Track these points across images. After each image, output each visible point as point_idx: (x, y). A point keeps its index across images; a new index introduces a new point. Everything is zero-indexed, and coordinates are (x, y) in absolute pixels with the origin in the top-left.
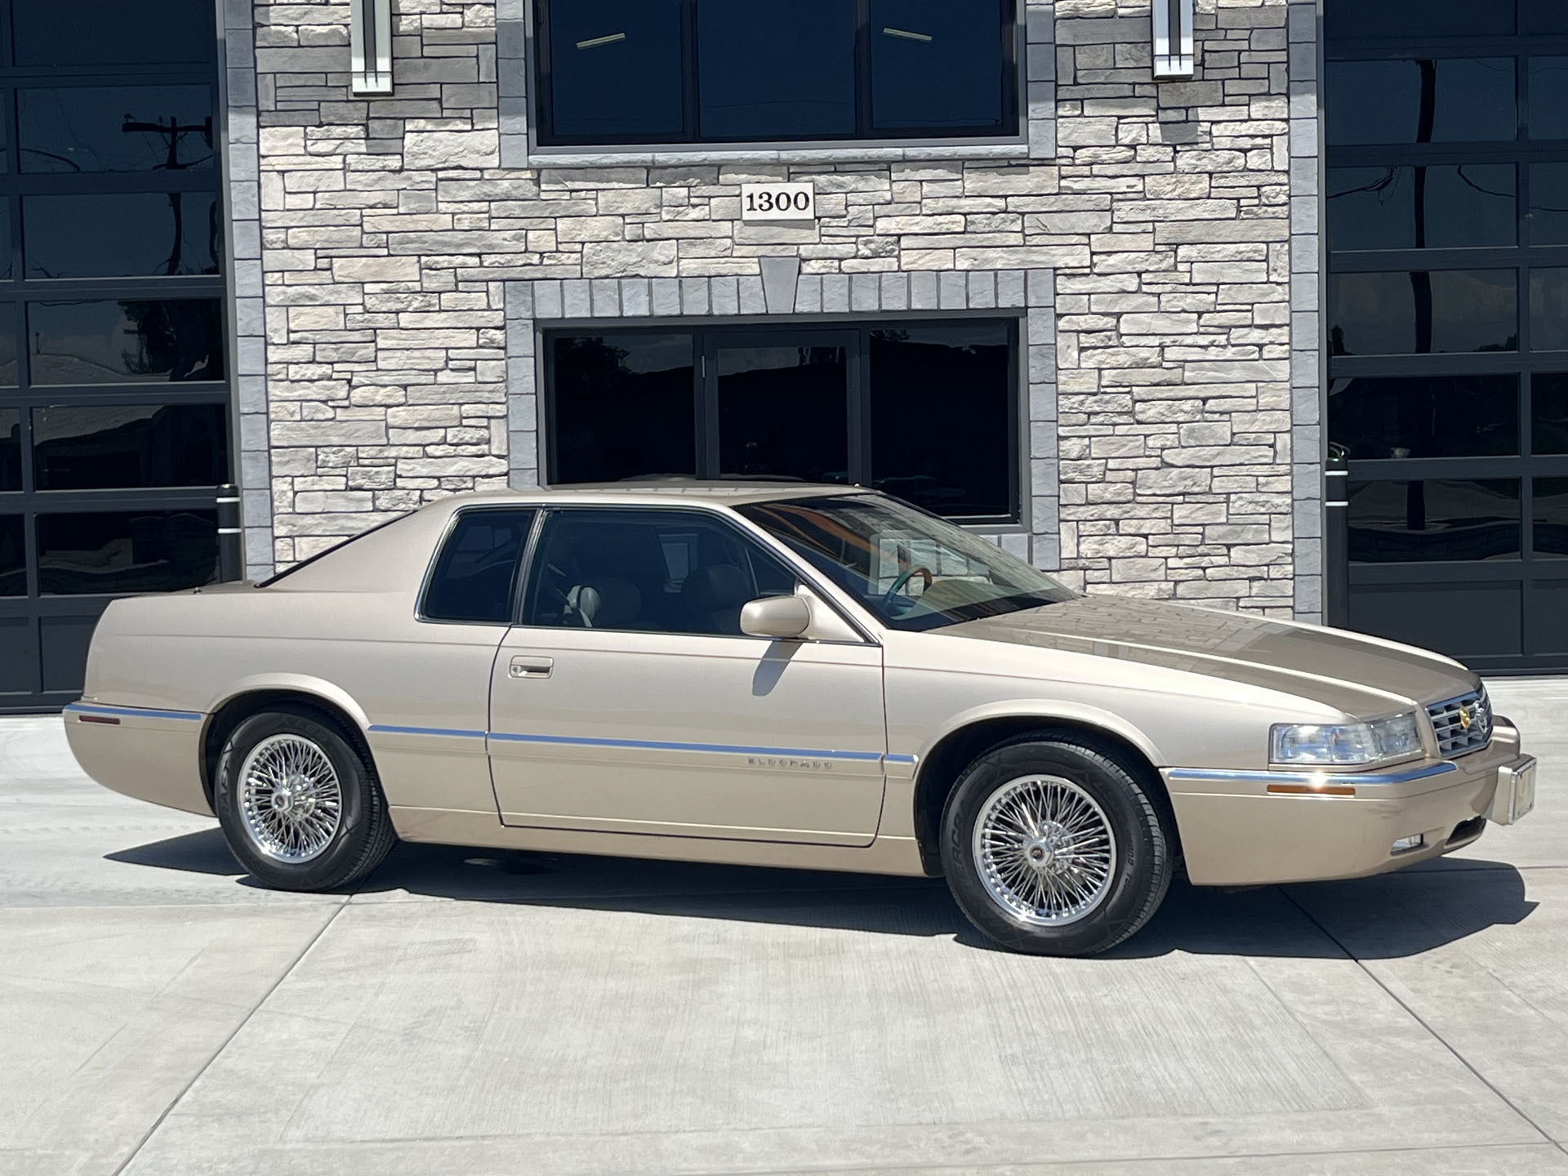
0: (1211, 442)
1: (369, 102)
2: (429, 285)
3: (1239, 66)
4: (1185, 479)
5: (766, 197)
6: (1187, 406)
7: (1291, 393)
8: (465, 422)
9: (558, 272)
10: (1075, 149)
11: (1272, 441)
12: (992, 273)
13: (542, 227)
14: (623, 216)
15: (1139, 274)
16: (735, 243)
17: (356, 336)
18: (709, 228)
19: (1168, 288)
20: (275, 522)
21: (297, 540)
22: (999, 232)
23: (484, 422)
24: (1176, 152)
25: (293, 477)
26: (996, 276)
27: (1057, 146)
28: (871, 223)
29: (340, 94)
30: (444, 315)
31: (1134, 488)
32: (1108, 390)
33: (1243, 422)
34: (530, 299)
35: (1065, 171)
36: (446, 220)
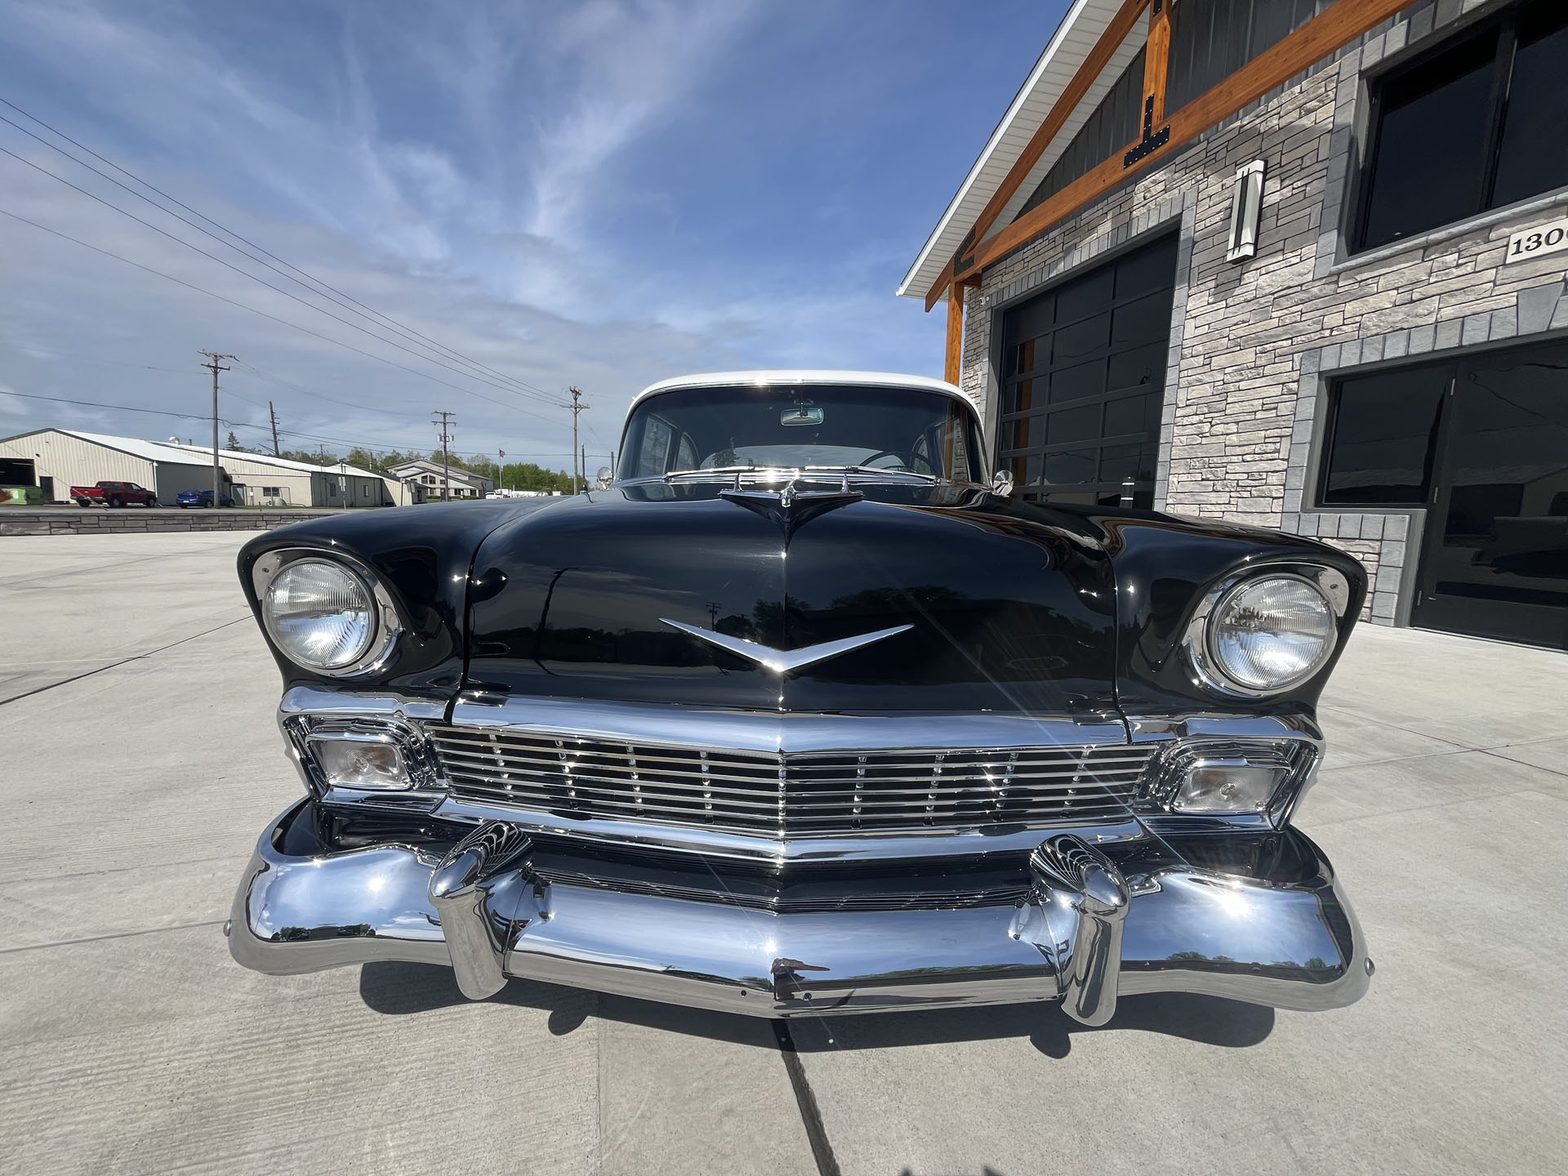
2: (1258, 363)
5: (1536, 238)
8: (1267, 440)
9: (1340, 339)
13: (1335, 311)
14: (1397, 289)
16: (1495, 285)
17: (1217, 398)
18: (1471, 279)
20: (1167, 497)
23: (1278, 439)
25: (1179, 474)
29: (1229, 266)
30: (1264, 378)
34: (1319, 359)
36: (1275, 322)
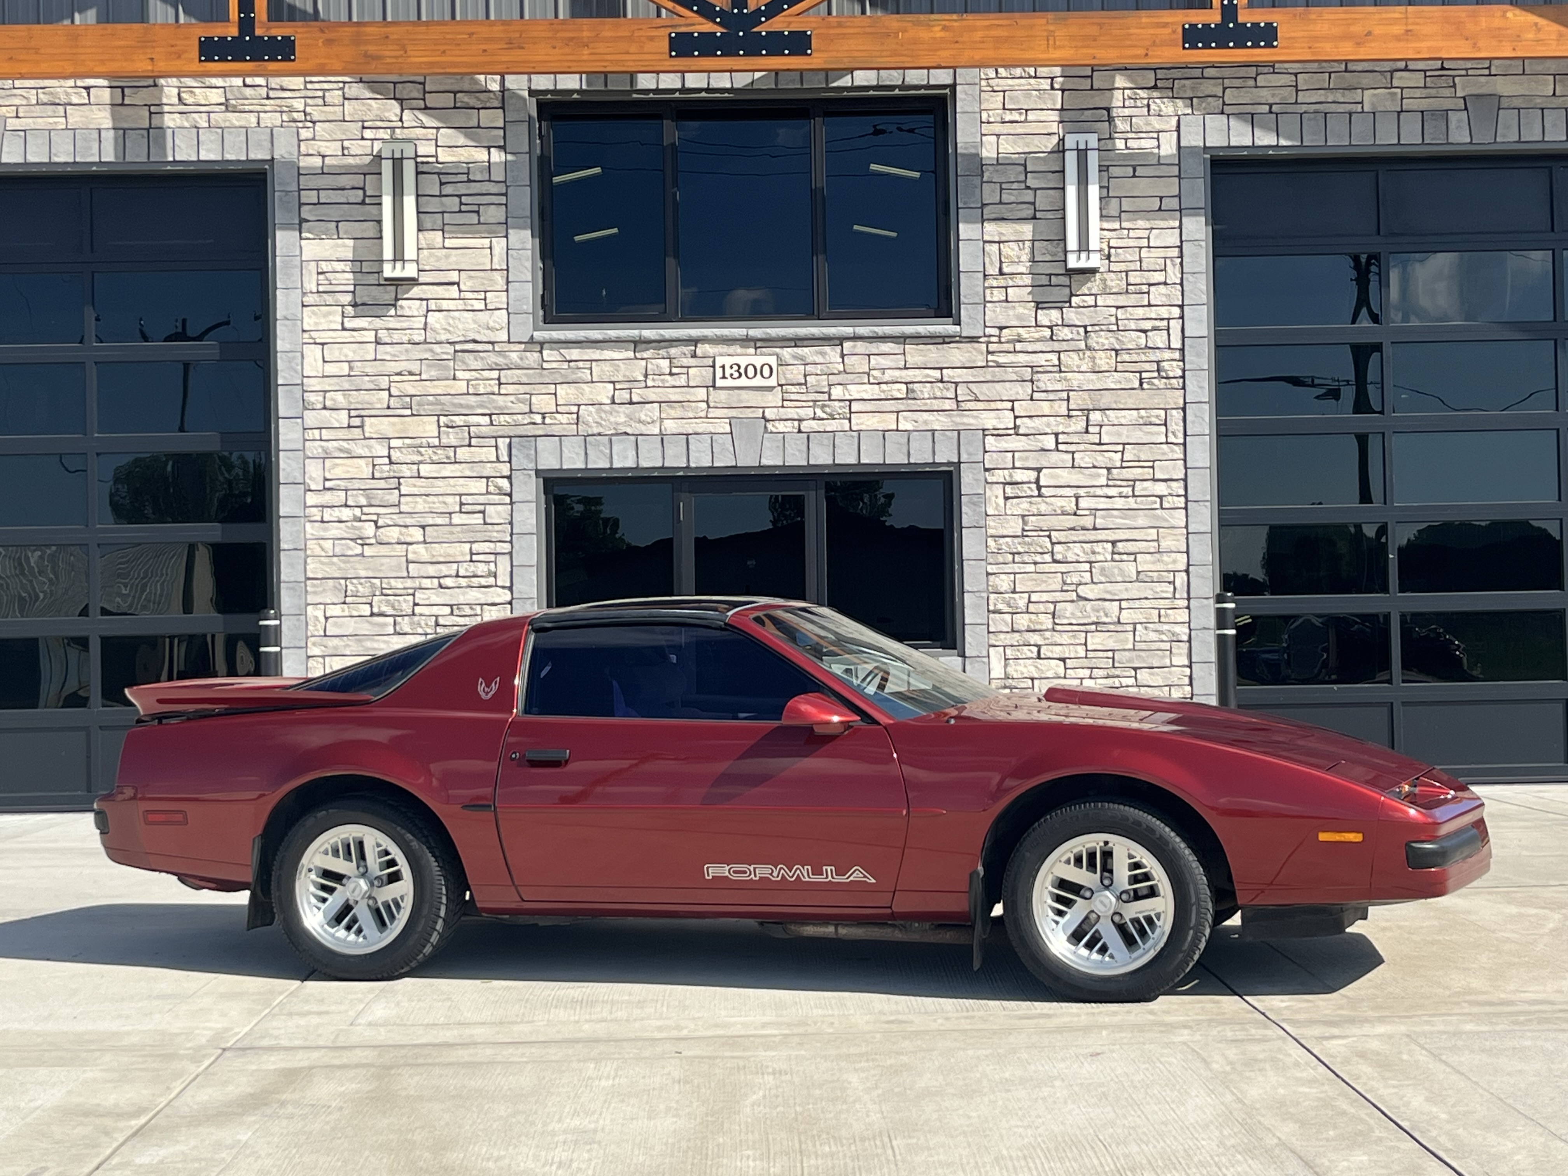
0: (1119, 579)
1: (397, 285)
2: (445, 441)
3: (1141, 261)
4: (1098, 611)
5: (736, 367)
6: (1098, 548)
7: (1187, 539)
8: (475, 558)
9: (556, 430)
10: (1001, 328)
11: (1172, 579)
12: (930, 433)
13: (544, 391)
14: (613, 383)
15: (1056, 435)
16: (709, 407)
17: (382, 484)
18: (686, 393)
19: (1081, 447)
20: (309, 644)
21: (327, 659)
22: (935, 398)
23: (492, 558)
24: (1086, 332)
25: (325, 604)
26: (933, 435)
27: (985, 326)
28: (826, 390)
29: (372, 279)
30: (457, 465)
31: (1054, 618)
32: (1029, 533)
33: (1145, 562)
34: (533, 452)
35: (992, 347)
36: (461, 387)
